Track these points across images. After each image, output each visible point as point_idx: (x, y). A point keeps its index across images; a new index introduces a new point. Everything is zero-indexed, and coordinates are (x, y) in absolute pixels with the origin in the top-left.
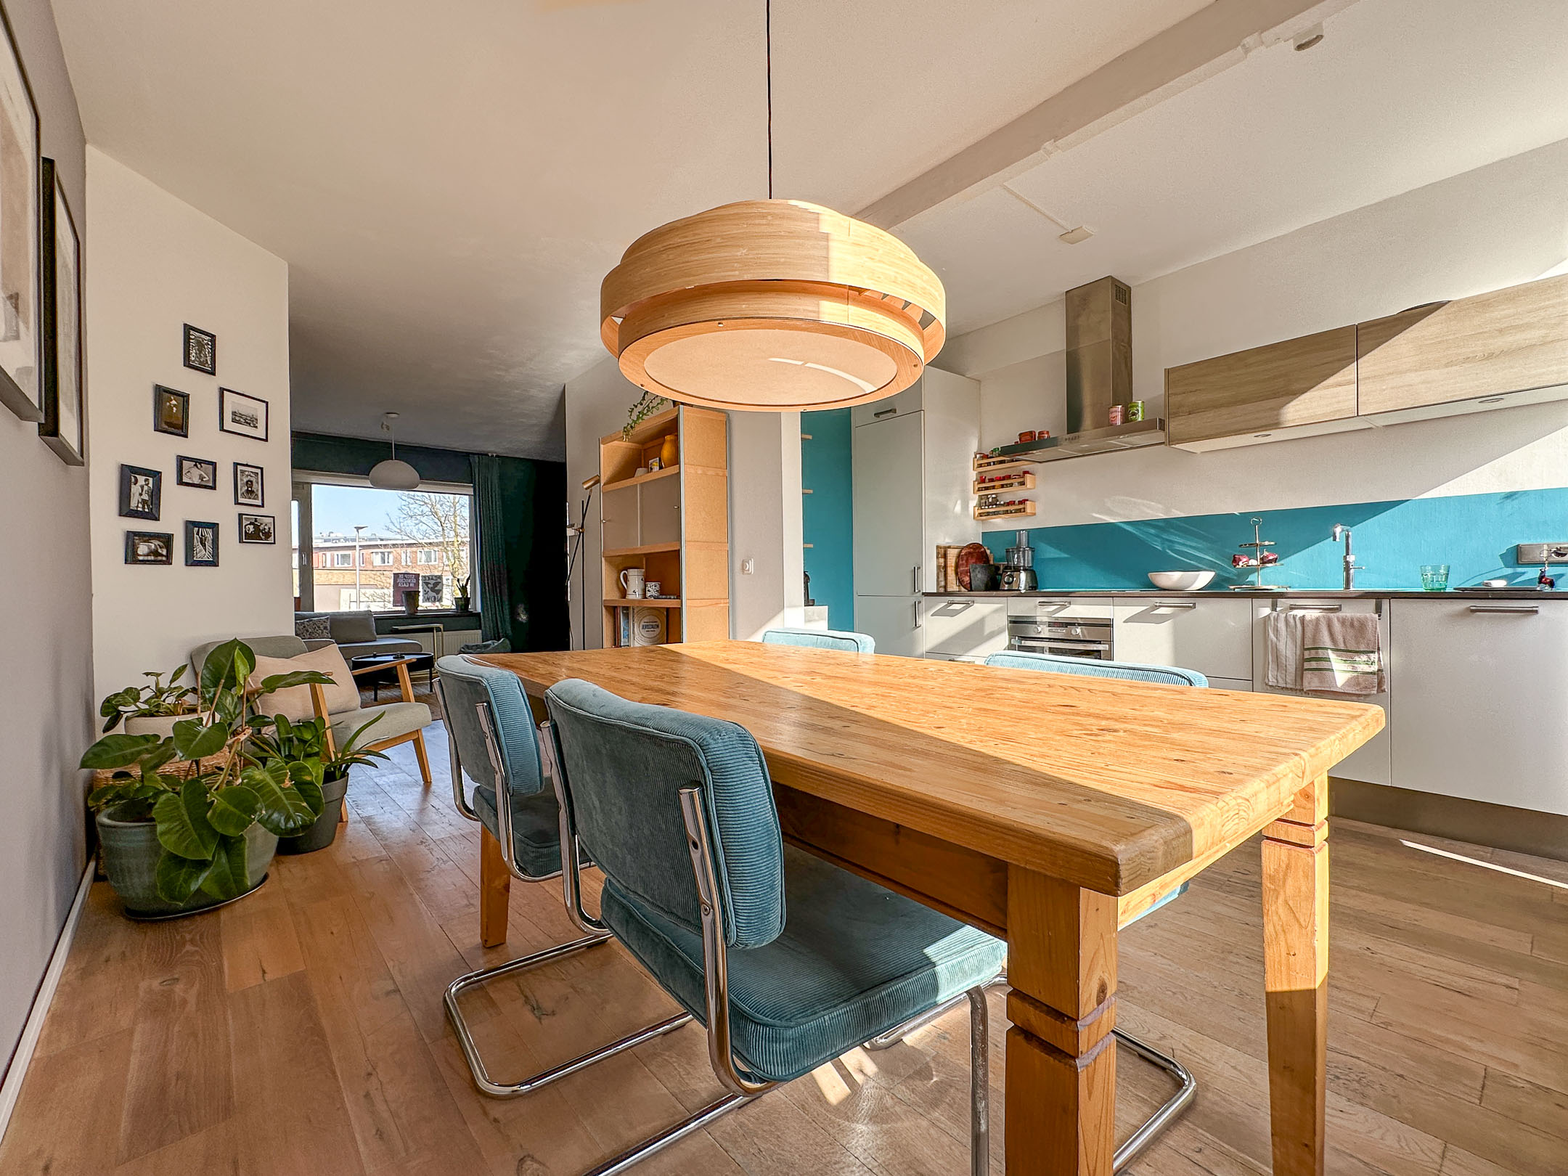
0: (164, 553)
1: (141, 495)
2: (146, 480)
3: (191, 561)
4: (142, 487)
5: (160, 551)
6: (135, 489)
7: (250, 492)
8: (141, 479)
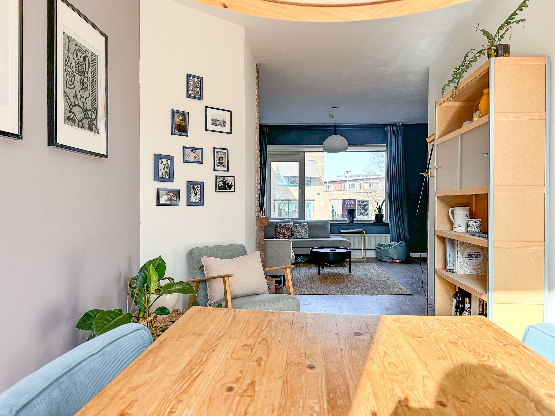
0: (175, 199)
1: (164, 169)
2: (167, 161)
3: (189, 203)
4: (165, 165)
5: (173, 198)
6: (161, 167)
7: (221, 163)
8: (164, 161)
